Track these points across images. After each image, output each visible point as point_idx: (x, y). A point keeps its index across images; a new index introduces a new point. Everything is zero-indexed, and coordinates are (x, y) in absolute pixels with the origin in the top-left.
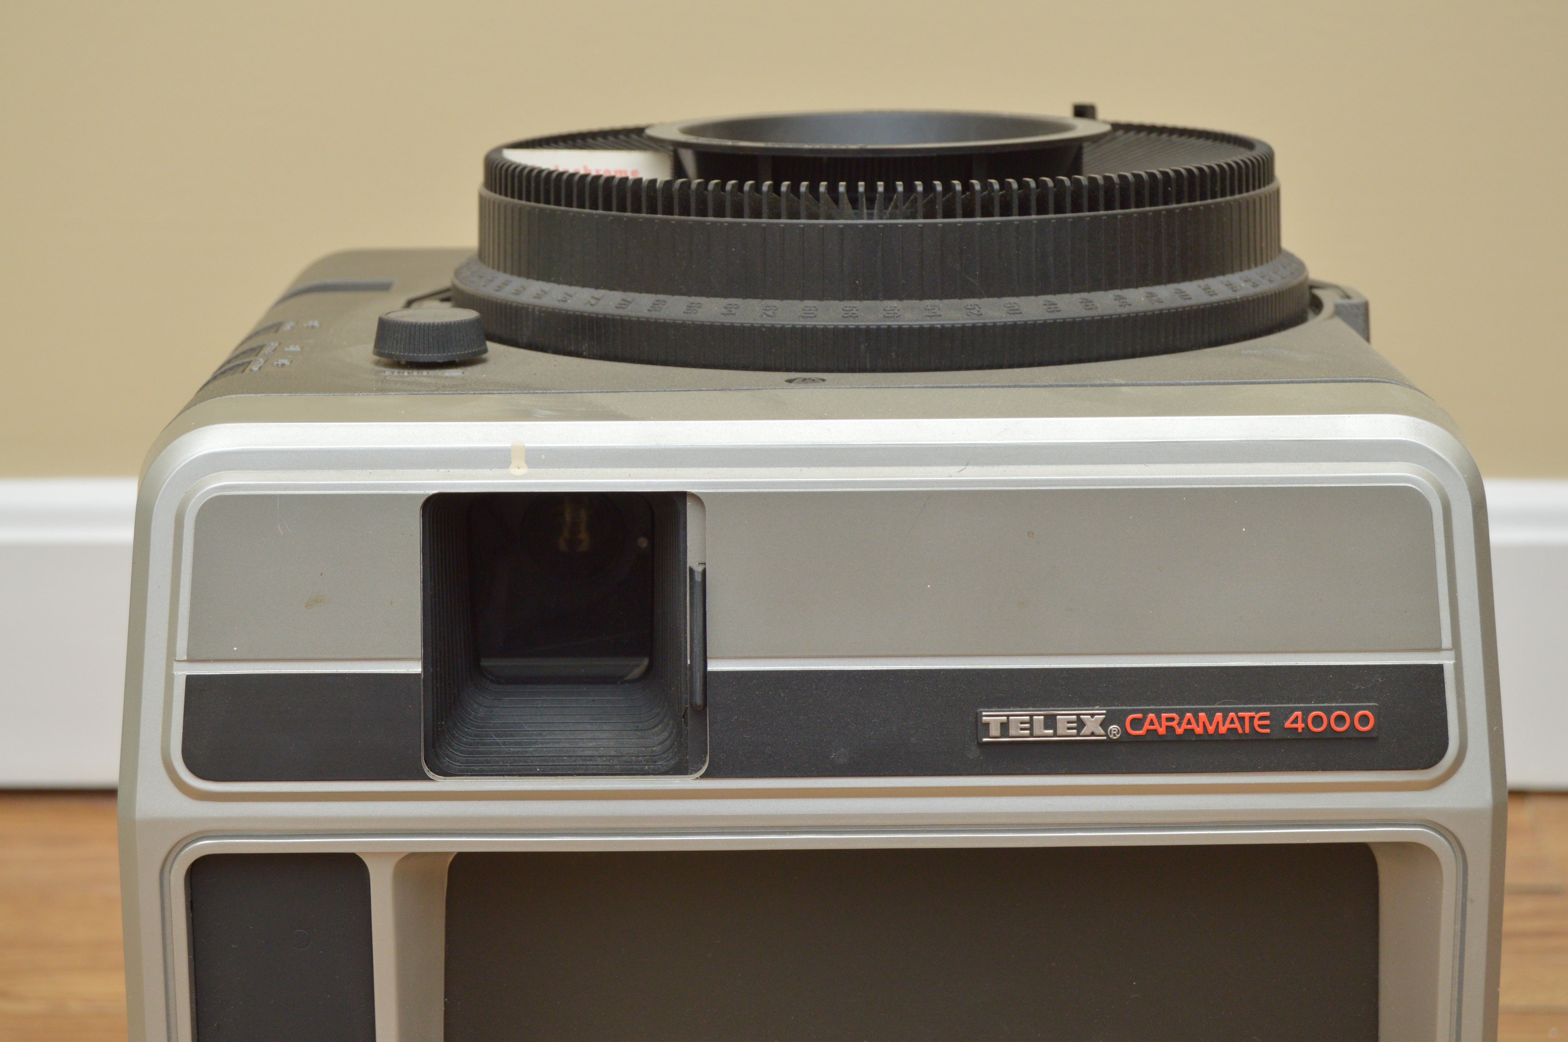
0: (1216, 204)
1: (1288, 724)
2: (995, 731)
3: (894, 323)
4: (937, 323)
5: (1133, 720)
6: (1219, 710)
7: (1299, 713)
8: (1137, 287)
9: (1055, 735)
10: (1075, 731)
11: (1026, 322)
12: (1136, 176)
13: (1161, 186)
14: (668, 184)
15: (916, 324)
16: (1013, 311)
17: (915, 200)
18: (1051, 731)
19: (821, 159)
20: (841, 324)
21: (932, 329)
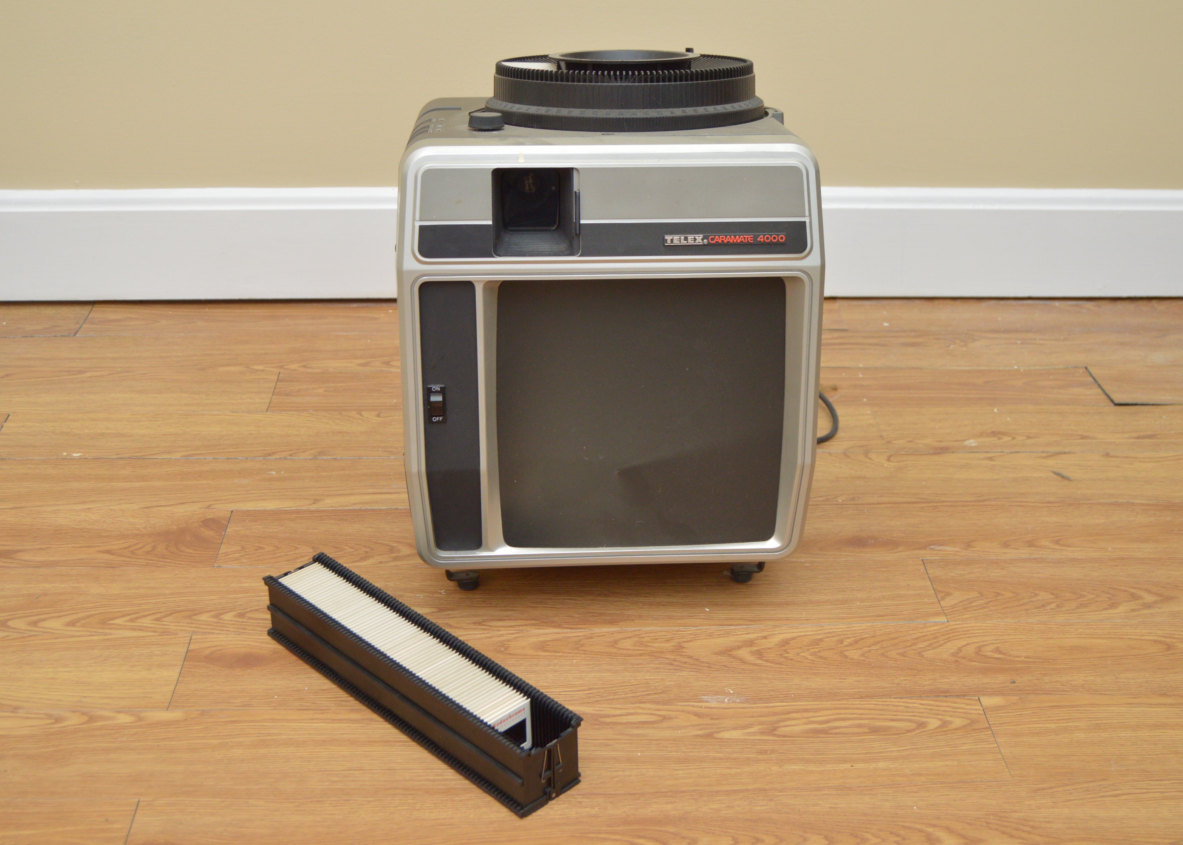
0: (735, 79)
1: (759, 239)
2: (669, 241)
3: (635, 117)
4: (648, 116)
5: (711, 238)
6: (738, 235)
7: (762, 236)
8: (711, 106)
9: (687, 243)
10: (693, 242)
11: (676, 117)
12: (710, 70)
13: (718, 73)
14: (556, 72)
15: (642, 117)
16: (672, 113)
17: (641, 77)
18: (686, 242)
19: (608, 65)
20: (618, 117)
21: (647, 118)
